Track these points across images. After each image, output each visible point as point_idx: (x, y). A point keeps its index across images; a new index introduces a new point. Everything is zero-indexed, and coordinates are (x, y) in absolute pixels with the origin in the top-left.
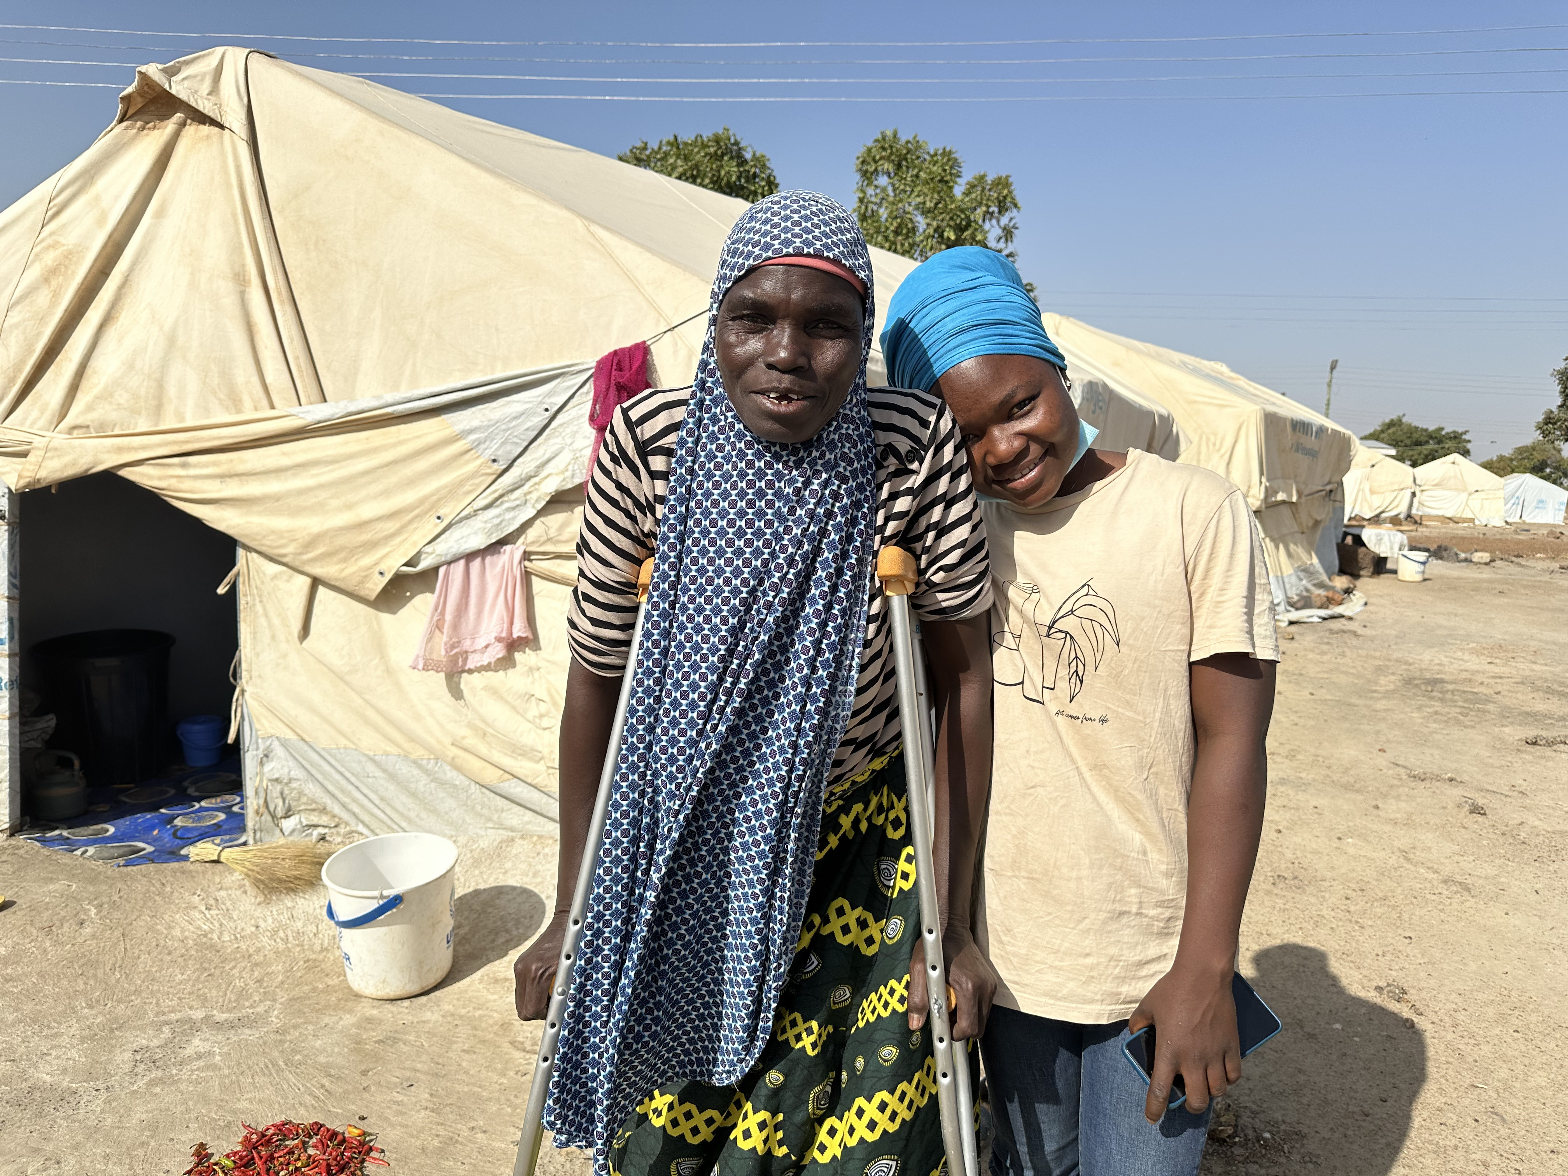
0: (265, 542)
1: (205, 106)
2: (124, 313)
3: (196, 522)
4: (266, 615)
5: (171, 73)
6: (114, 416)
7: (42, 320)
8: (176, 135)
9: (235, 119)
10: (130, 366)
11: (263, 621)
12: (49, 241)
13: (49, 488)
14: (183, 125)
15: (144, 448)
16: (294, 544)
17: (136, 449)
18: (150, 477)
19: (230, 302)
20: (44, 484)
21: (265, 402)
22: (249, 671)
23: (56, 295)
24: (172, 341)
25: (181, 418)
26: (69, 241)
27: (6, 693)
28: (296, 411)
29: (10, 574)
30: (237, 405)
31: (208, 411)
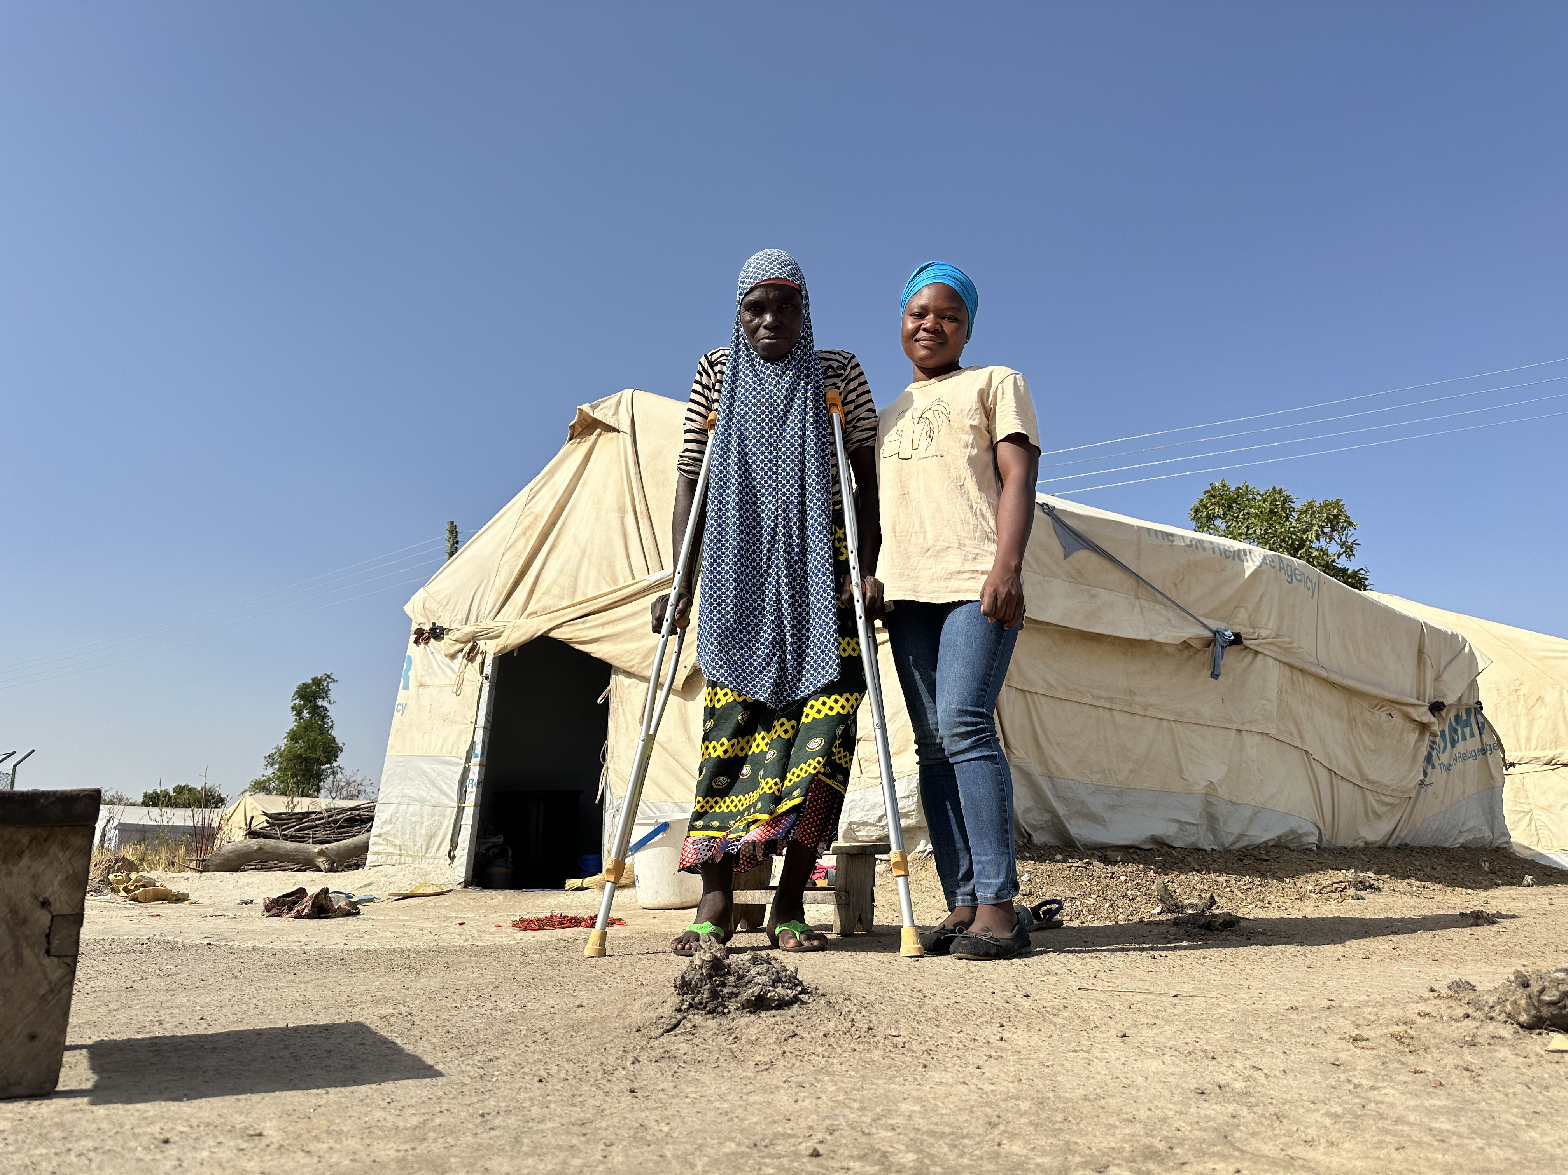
0: (623, 659)
1: (611, 422)
2: (561, 543)
3: (587, 655)
4: (624, 714)
5: (594, 408)
6: (551, 602)
7: (520, 556)
8: (596, 441)
9: (625, 426)
10: (562, 571)
11: (622, 718)
12: (528, 512)
13: (512, 651)
14: (600, 435)
15: (563, 616)
16: (639, 657)
17: (559, 617)
18: (565, 633)
19: (616, 524)
20: (509, 649)
21: (630, 577)
22: (612, 753)
23: (528, 540)
24: (584, 552)
25: (585, 594)
26: (537, 510)
27: (475, 789)
28: (647, 577)
29: (487, 713)
30: (615, 581)
31: (599, 589)
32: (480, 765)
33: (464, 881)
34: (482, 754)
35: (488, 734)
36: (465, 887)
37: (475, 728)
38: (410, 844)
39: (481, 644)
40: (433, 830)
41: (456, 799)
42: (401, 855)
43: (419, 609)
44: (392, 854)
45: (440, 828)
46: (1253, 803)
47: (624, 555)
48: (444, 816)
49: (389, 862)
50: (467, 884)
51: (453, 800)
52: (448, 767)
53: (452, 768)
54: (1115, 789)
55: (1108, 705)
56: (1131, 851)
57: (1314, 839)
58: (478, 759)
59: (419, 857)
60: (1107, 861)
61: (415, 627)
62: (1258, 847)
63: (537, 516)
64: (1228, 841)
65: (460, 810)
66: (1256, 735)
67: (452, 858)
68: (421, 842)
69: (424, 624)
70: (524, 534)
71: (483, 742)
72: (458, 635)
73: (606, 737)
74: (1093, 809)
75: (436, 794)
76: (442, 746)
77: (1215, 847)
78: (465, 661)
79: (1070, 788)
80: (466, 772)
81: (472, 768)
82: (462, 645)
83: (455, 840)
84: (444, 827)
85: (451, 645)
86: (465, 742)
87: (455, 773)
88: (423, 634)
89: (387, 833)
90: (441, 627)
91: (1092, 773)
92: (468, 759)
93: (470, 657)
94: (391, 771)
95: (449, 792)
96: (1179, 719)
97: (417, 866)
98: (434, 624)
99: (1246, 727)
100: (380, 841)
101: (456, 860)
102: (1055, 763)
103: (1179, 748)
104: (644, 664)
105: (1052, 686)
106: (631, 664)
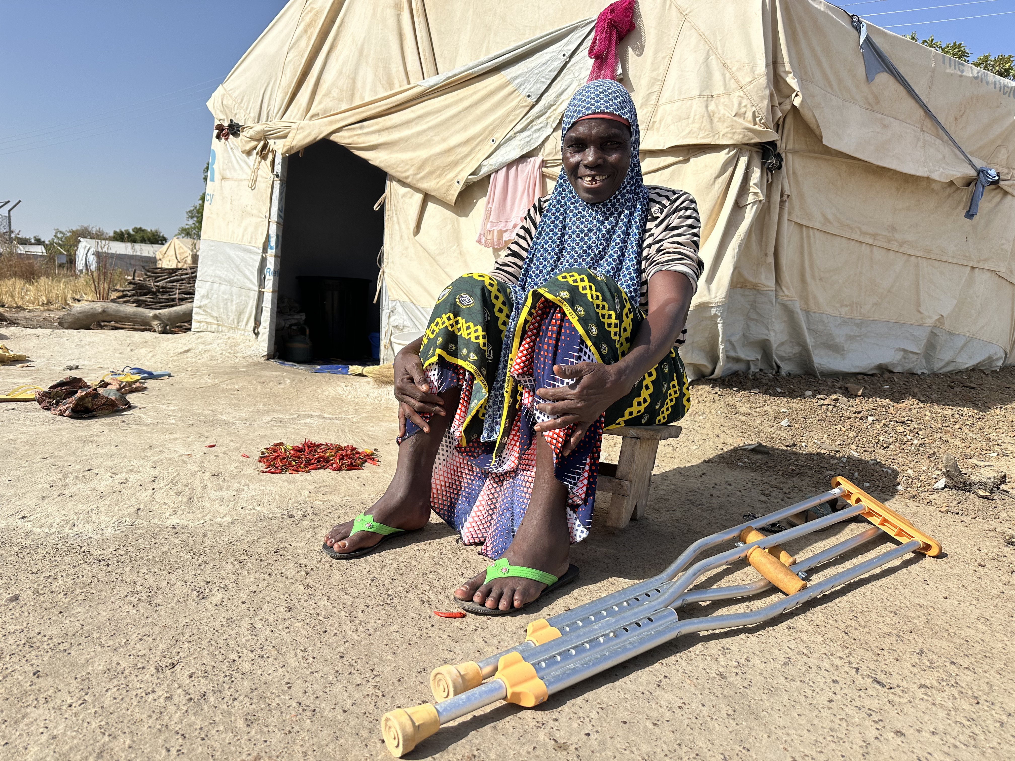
0: (398, 169)
2: (340, 43)
4: (398, 221)
6: (331, 104)
7: (302, 55)
10: (340, 72)
11: (396, 225)
12: (309, 8)
13: (298, 153)
15: (342, 119)
16: (413, 168)
17: (338, 121)
18: (344, 138)
19: (391, 22)
20: (295, 150)
21: (405, 82)
22: (388, 259)
23: (309, 38)
24: (361, 52)
25: (362, 98)
26: (317, 6)
27: (272, 277)
28: (421, 82)
29: (279, 209)
30: (391, 85)
31: (376, 93)
32: (276, 256)
33: (268, 355)
34: (277, 247)
35: (281, 229)
36: (268, 359)
37: (269, 222)
38: (225, 317)
39: (271, 142)
40: (242, 307)
42: (218, 325)
43: (218, 105)
44: (211, 323)
45: (246, 307)
46: (968, 334)
47: (400, 57)
48: (249, 297)
49: (209, 329)
50: (269, 357)
51: (255, 284)
52: (249, 255)
53: (252, 256)
54: (857, 321)
55: (871, 241)
56: (860, 377)
57: (1000, 363)
58: (274, 251)
59: (232, 328)
61: (217, 122)
62: (961, 372)
63: (318, 12)
64: (937, 366)
65: (261, 295)
66: (986, 272)
67: (257, 334)
68: (232, 316)
69: (224, 120)
70: (305, 31)
71: (277, 236)
72: (251, 133)
73: (382, 243)
74: (837, 340)
75: (241, 278)
76: (243, 235)
77: (926, 371)
78: (259, 159)
79: (823, 321)
80: (264, 261)
81: (269, 258)
82: (256, 143)
83: (258, 319)
84: (250, 306)
85: (247, 142)
86: (262, 234)
87: (255, 261)
88: (223, 130)
89: (205, 306)
90: (238, 124)
91: (842, 306)
92: (265, 250)
93: (263, 154)
94: (205, 253)
95: (251, 277)
96: (926, 255)
97: (232, 335)
98: (231, 120)
99: (980, 265)
100: (201, 312)
101: (260, 336)
102: (815, 298)
103: (921, 282)
104: (419, 176)
105: (829, 222)
106: (405, 171)
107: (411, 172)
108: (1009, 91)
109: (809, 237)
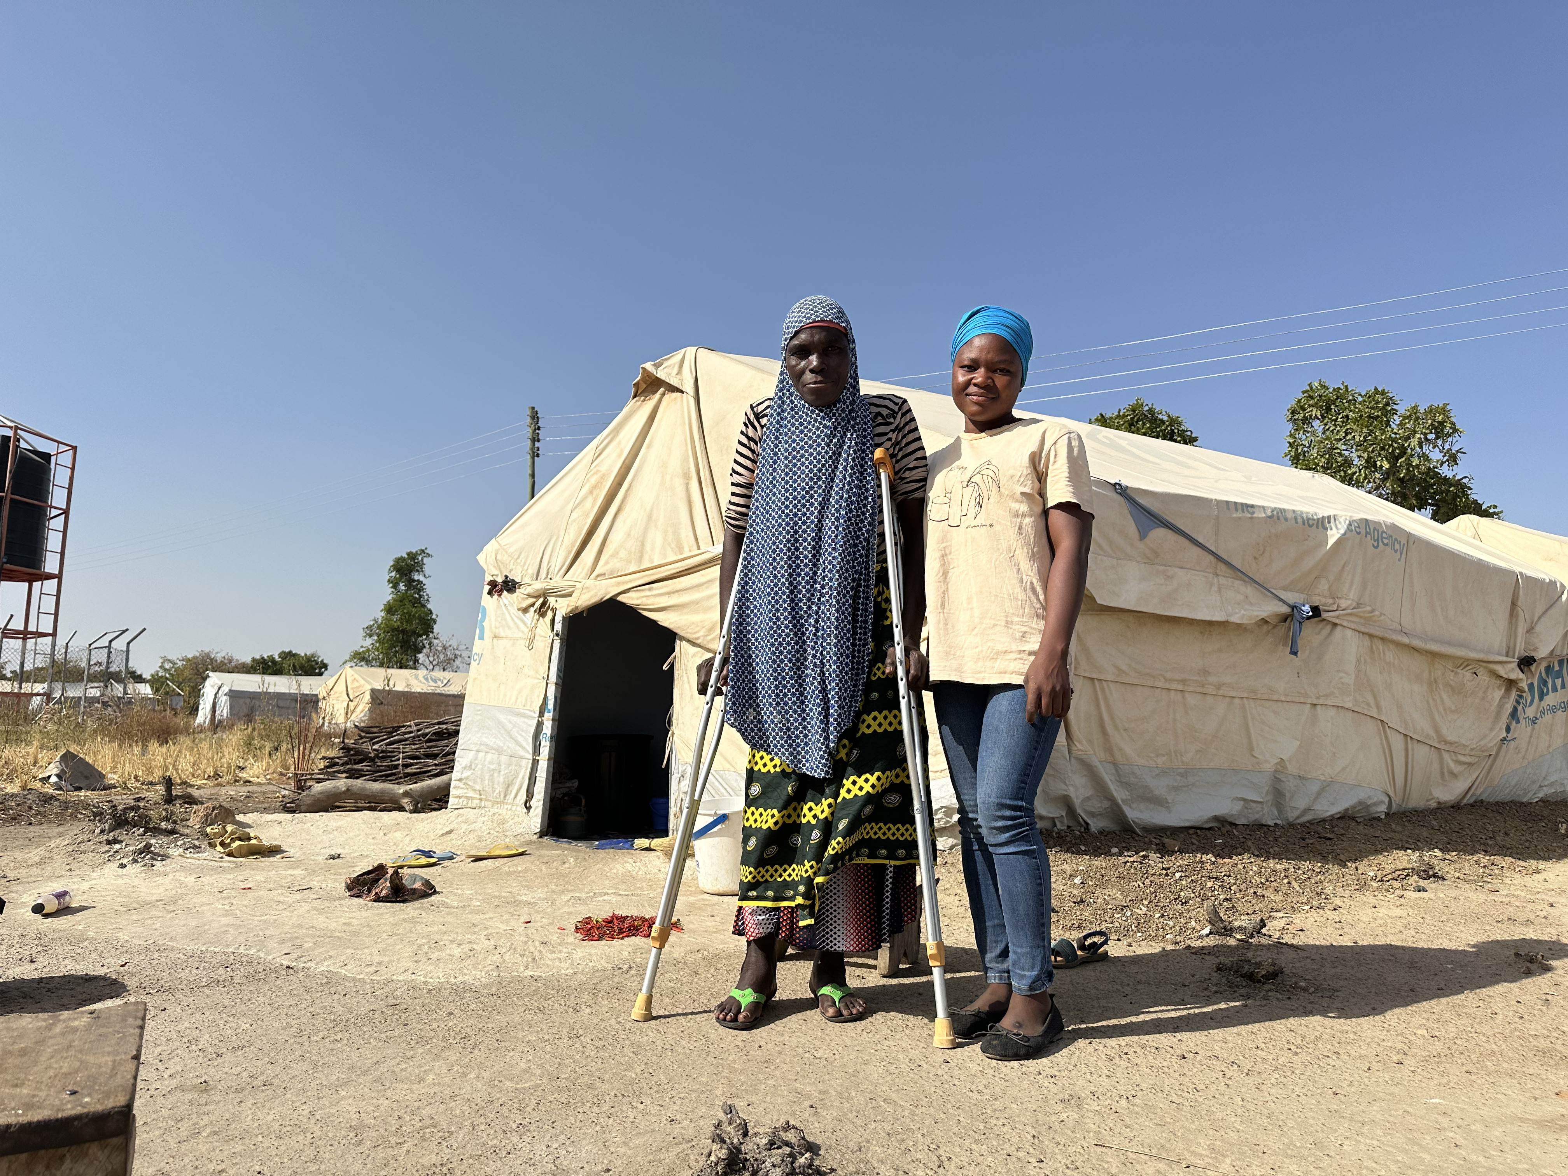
0: (689, 630)
1: (674, 382)
2: (628, 505)
3: (654, 623)
4: (689, 682)
5: (658, 366)
6: (618, 565)
7: (587, 515)
8: (660, 400)
9: (689, 387)
10: (629, 535)
11: (686, 686)
12: (594, 471)
13: (582, 612)
14: (663, 394)
15: (631, 581)
16: (704, 630)
17: (626, 582)
18: (632, 599)
19: (680, 489)
20: (580, 610)
21: (695, 547)
22: (677, 720)
23: (595, 500)
24: (650, 517)
25: (651, 561)
26: (603, 469)
27: (548, 743)
28: (711, 548)
29: (558, 669)
30: (681, 549)
31: (665, 556)
32: (553, 720)
33: (540, 832)
34: (555, 710)
35: (560, 690)
36: (541, 837)
37: (547, 684)
38: (489, 790)
39: (551, 600)
40: (511, 778)
41: (531, 752)
42: (481, 800)
43: (491, 560)
44: (472, 798)
45: (516, 777)
46: (1322, 778)
47: (689, 524)
48: (520, 766)
49: (469, 805)
50: (542, 834)
51: (528, 752)
52: (523, 719)
53: (526, 720)
54: (1179, 771)
55: (1180, 688)
56: (1191, 831)
57: (1383, 808)
58: (551, 714)
59: (497, 803)
60: (1164, 851)
61: (488, 578)
62: (1324, 820)
63: (604, 475)
64: (1292, 816)
65: (535, 763)
66: (1331, 708)
67: (528, 808)
68: (499, 789)
69: (497, 575)
70: (591, 492)
71: (556, 697)
72: (529, 590)
73: (671, 704)
74: (1157, 792)
75: (512, 745)
76: (517, 698)
77: (1279, 822)
78: (537, 616)
79: (1134, 773)
80: (540, 725)
81: (545, 722)
82: (534, 600)
83: (531, 791)
84: (520, 776)
85: (523, 599)
86: (539, 696)
87: (530, 725)
88: (496, 586)
89: (467, 778)
90: (513, 581)
91: (1157, 756)
92: (541, 714)
93: (542, 611)
94: (470, 719)
95: (524, 744)
96: (1252, 696)
97: (497, 811)
98: (506, 577)
99: (1321, 701)
100: (461, 785)
101: (532, 810)
102: (1120, 749)
103: (1251, 724)
104: (709, 638)
105: (1124, 672)
106: (695, 633)
107: (701, 633)
108: (1315, 522)
109: (1103, 689)
